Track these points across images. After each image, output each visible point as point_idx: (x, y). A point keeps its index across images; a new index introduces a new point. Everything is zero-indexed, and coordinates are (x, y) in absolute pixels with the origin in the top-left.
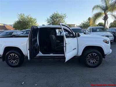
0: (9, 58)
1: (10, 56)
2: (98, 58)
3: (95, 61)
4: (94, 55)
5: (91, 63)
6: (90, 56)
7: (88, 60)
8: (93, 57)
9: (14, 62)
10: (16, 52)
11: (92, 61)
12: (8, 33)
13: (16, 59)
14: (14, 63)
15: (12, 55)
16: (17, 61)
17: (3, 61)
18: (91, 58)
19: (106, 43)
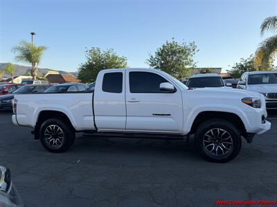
0: (47, 132)
1: (49, 129)
2: (229, 140)
3: (223, 147)
4: (221, 132)
6: (210, 134)
7: (207, 144)
9: (55, 141)
10: (59, 122)
11: (216, 147)
12: (61, 88)
13: (60, 135)
14: (55, 144)
15: (52, 127)
16: (61, 140)
17: (36, 139)
18: (215, 140)
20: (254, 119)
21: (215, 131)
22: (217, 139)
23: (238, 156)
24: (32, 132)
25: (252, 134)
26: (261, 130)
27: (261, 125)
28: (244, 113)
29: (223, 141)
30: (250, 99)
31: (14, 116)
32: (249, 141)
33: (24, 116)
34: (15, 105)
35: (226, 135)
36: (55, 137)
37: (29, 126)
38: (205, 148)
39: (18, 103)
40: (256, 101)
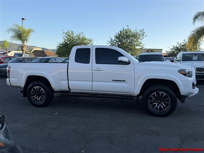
0: (32, 92)
1: (34, 89)
2: (168, 101)
3: (163, 106)
4: (162, 94)
5: (157, 108)
6: (154, 95)
7: (151, 103)
8: (160, 99)
9: (39, 99)
10: (42, 84)
11: (158, 105)
13: (42, 94)
14: (39, 101)
15: (37, 88)
16: (43, 97)
17: (24, 96)
18: (157, 100)
19: (185, 75)
20: (187, 86)
21: (158, 94)
22: (159, 99)
23: (174, 113)
24: (21, 92)
25: (185, 97)
26: (192, 93)
27: (192, 90)
28: (180, 80)
29: (164, 101)
30: (184, 70)
31: (8, 79)
32: (182, 102)
33: (15, 79)
34: (9, 71)
35: (166, 97)
36: (39, 95)
37: (19, 87)
38: (150, 106)
39: (11, 70)
40: (189, 72)
